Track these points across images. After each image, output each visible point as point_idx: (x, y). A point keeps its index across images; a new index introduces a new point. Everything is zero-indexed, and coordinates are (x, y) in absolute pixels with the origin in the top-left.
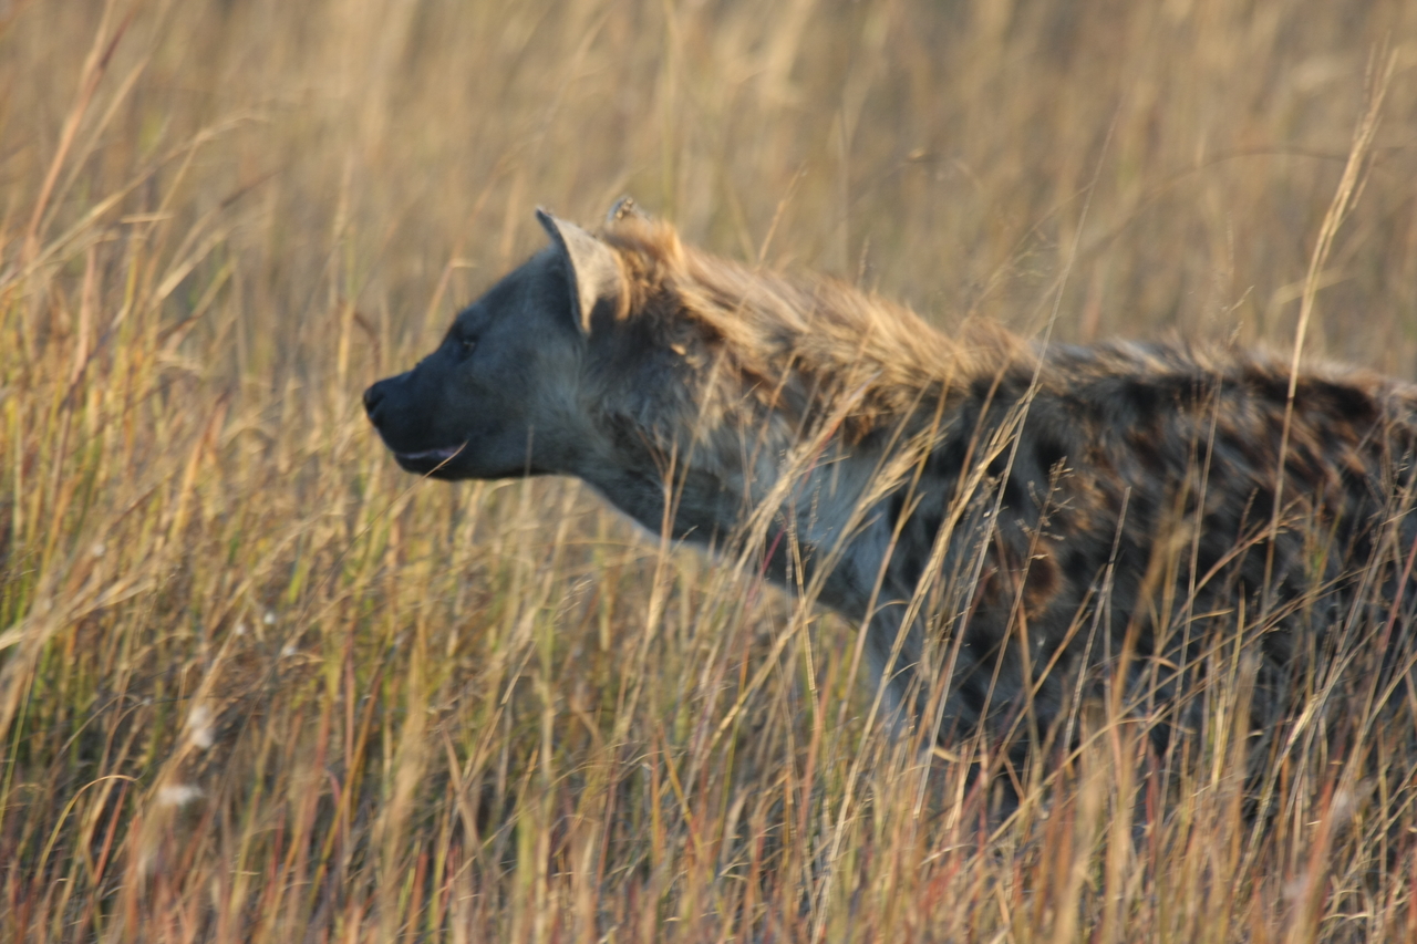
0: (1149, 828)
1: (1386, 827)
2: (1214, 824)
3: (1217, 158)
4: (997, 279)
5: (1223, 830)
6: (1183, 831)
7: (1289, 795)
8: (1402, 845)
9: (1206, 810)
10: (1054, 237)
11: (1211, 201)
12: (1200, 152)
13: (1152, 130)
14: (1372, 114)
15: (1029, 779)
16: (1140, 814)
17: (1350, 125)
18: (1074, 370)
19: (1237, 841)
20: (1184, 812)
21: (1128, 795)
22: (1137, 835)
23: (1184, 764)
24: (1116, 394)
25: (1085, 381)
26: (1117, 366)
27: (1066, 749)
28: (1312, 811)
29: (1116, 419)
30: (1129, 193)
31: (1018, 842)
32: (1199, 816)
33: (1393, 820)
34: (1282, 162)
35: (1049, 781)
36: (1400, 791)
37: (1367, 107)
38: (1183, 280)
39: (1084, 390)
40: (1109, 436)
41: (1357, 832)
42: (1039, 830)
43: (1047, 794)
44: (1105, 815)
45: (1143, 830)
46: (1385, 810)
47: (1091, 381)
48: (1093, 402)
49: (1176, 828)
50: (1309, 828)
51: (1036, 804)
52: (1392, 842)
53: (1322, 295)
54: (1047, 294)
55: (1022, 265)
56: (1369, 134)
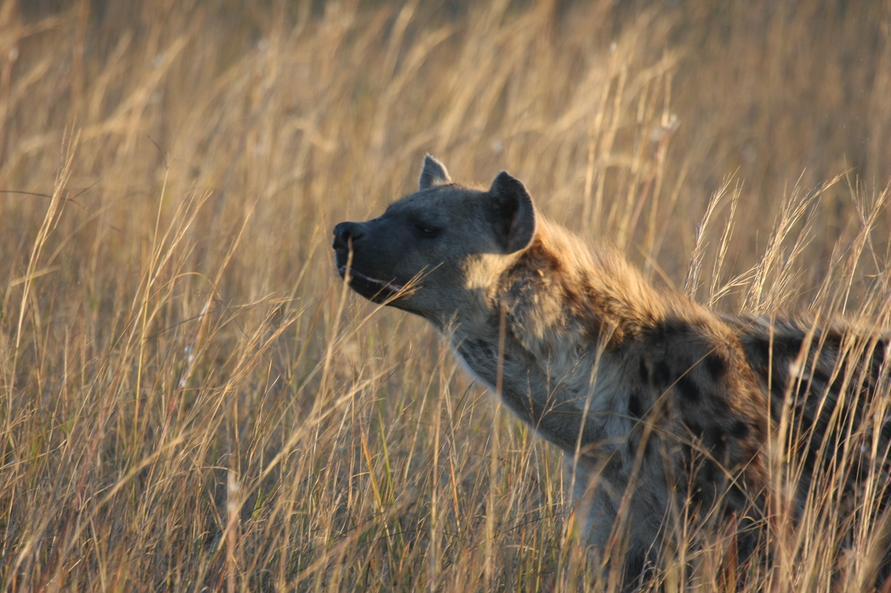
14: (66, 170)
17: (54, 175)
34: (12, 199)
53: (37, 282)
56: (64, 182)
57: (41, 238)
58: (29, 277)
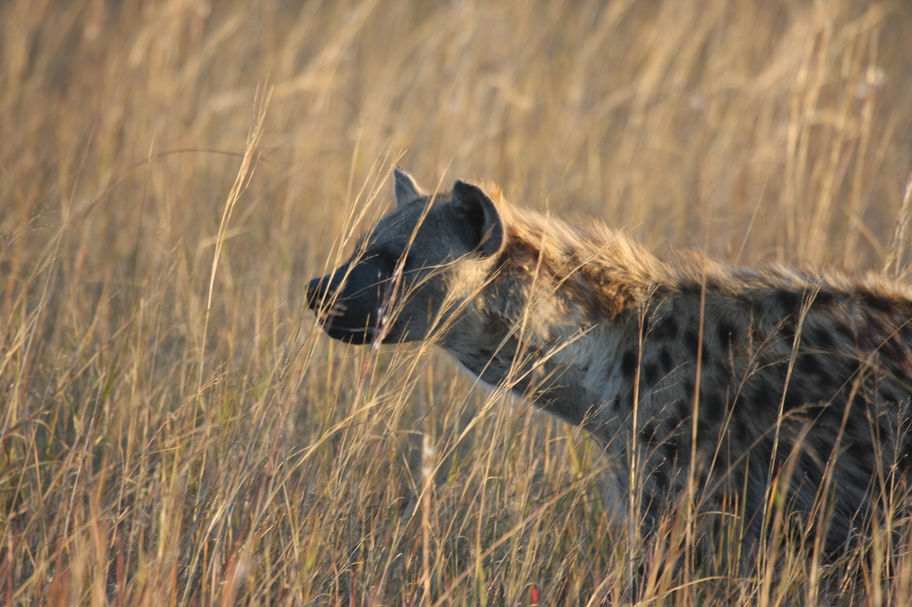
0: (117, 587)
1: (269, 585)
2: (159, 584)
3: (162, 155)
4: (20, 232)
5: (165, 589)
6: (139, 589)
7: (208, 565)
8: (279, 597)
9: (153, 574)
10: (57, 206)
11: (158, 183)
12: (151, 151)
13: (120, 136)
14: (258, 127)
15: (39, 557)
16: (112, 577)
17: (245, 134)
18: (746, 281)
19: (175, 595)
20: (140, 576)
21: (105, 565)
22: (109, 591)
23: (140, 546)
24: (771, 297)
25: (753, 287)
26: (774, 280)
27: (65, 536)
28: (222, 575)
29: (770, 312)
30: (105, 178)
31: (32, 598)
32: (150, 579)
33: (274, 580)
34: (202, 158)
35: (53, 557)
36: (278, 561)
37: (255, 122)
38: (141, 232)
39: (751, 293)
40: (764, 322)
41: (252, 588)
42: (47, 589)
43: (52, 565)
44: (88, 579)
45: (114, 588)
46: (268, 573)
47: (756, 288)
48: (756, 301)
49: (135, 587)
50: (222, 586)
51: (44, 573)
52: (273, 594)
53: (229, 243)
54: (51, 242)
55: (35, 224)
56: (256, 140)
57: (233, 198)
58: (221, 237)
